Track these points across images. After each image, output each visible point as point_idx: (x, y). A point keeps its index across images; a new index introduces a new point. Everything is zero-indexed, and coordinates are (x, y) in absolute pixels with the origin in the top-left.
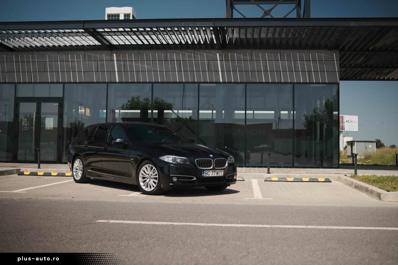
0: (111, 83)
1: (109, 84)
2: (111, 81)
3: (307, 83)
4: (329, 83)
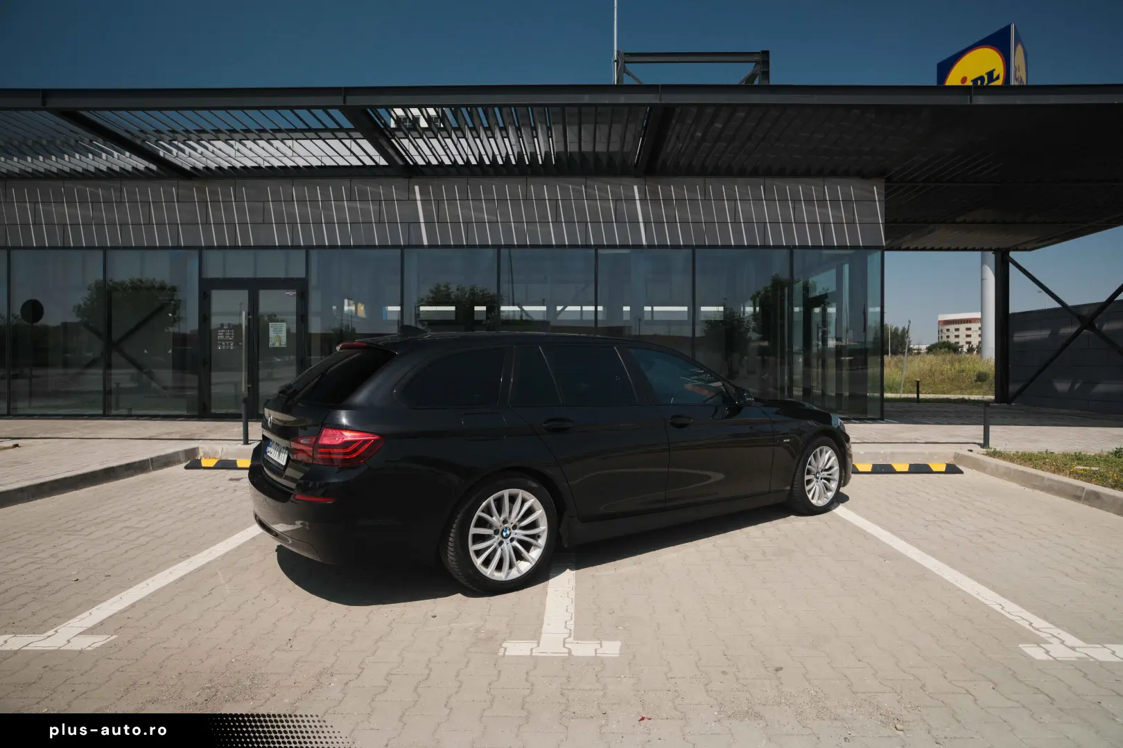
1: (406, 251)
2: (412, 244)
3: (820, 247)
4: (866, 248)
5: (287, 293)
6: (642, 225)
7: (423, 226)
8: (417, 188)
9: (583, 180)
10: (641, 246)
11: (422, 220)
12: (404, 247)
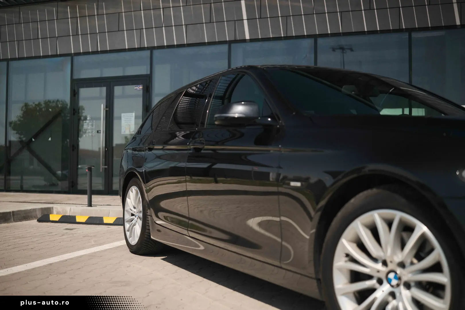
0: (236, 41)
1: (233, 45)
2: (236, 39)
5: (135, 88)
7: (246, 23)
10: (454, 27)
11: (245, 17)
12: (230, 43)
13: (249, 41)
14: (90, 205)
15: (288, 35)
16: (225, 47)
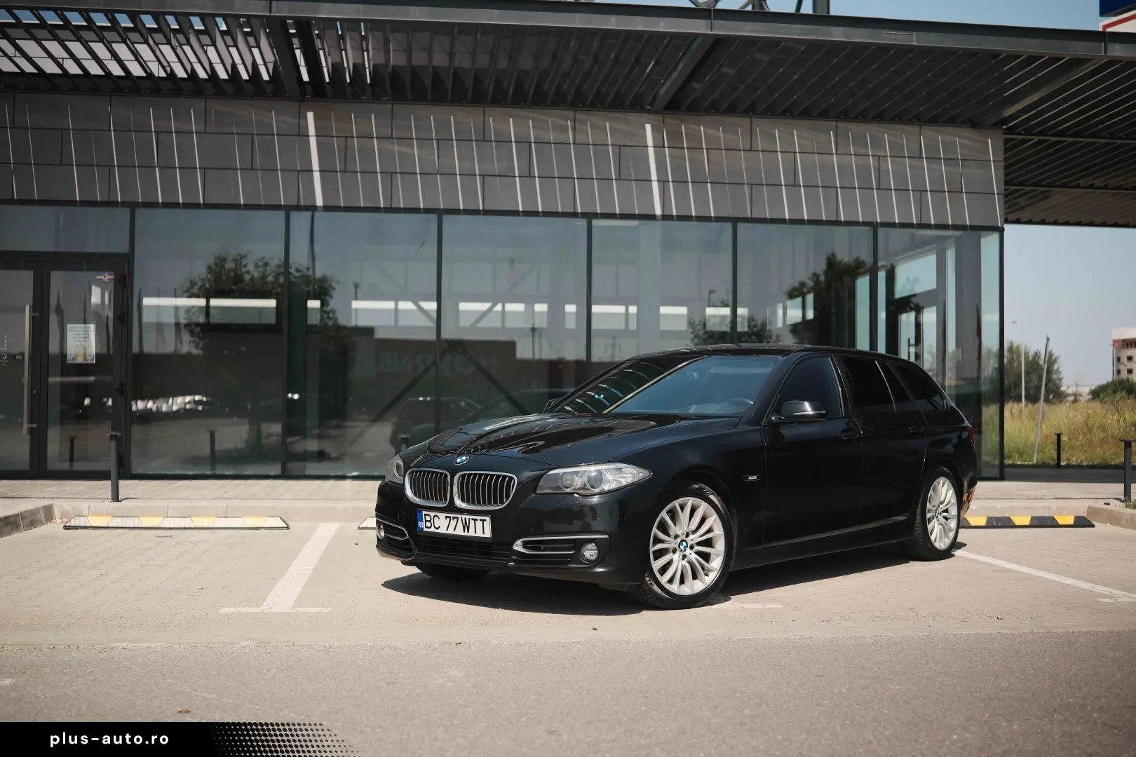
0: (298, 207)
1: (293, 213)
2: (299, 204)
3: (910, 226)
4: (973, 228)
5: (98, 277)
6: (655, 186)
7: (317, 176)
8: (310, 115)
9: (571, 114)
10: (652, 217)
11: (316, 166)
12: (288, 209)
13: (322, 209)
14: (116, 498)
15: (393, 206)
16: (281, 214)
